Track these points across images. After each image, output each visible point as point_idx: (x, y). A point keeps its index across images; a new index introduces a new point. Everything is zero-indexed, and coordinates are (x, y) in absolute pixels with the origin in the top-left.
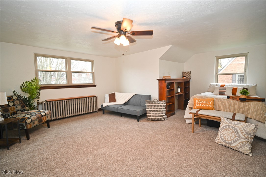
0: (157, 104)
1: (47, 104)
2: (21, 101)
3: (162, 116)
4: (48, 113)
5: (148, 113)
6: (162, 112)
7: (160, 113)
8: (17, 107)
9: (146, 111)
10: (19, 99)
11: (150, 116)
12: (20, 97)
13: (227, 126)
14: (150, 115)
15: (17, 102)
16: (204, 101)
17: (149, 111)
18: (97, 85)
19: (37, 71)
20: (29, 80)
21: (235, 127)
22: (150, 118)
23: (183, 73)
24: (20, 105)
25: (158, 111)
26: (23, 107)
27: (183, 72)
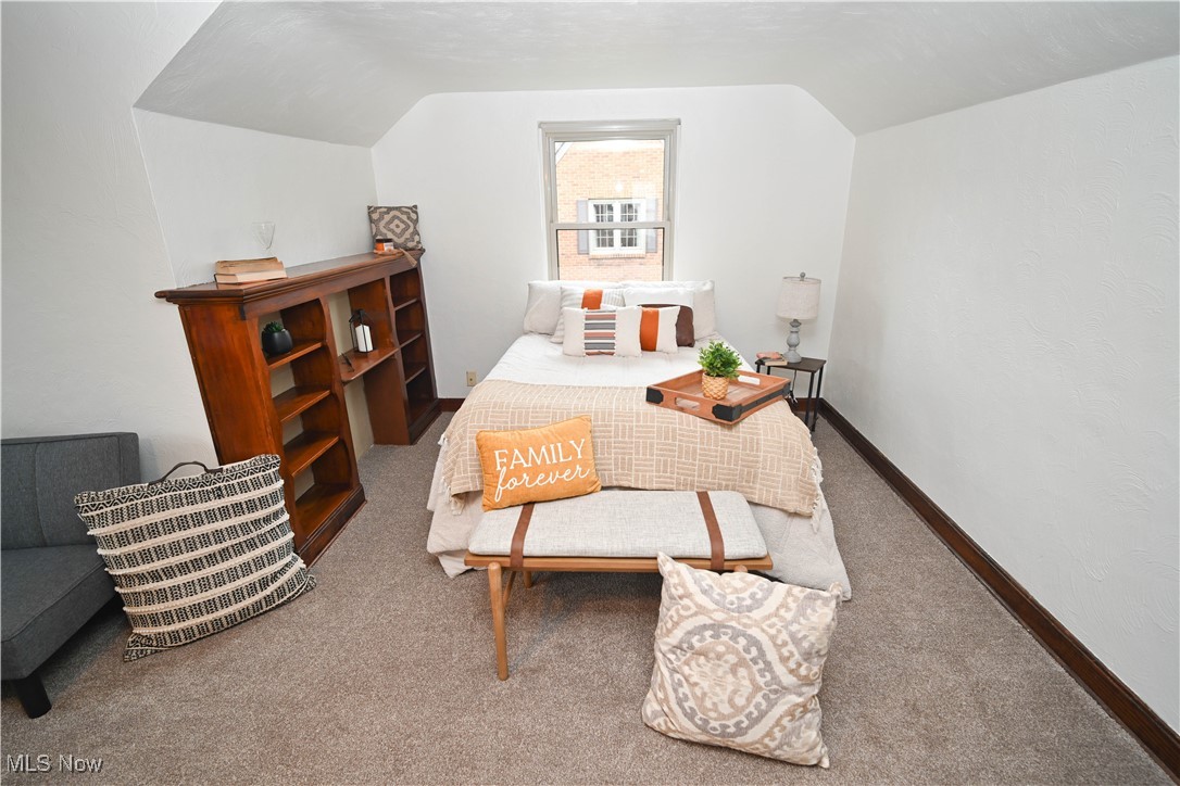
0: (205, 497)
3: (264, 583)
5: (136, 599)
6: (261, 551)
11: (154, 620)
13: (705, 627)
16: (543, 449)
17: (141, 577)
21: (749, 632)
22: (160, 637)
23: (375, 216)
25: (224, 555)
27: (371, 210)
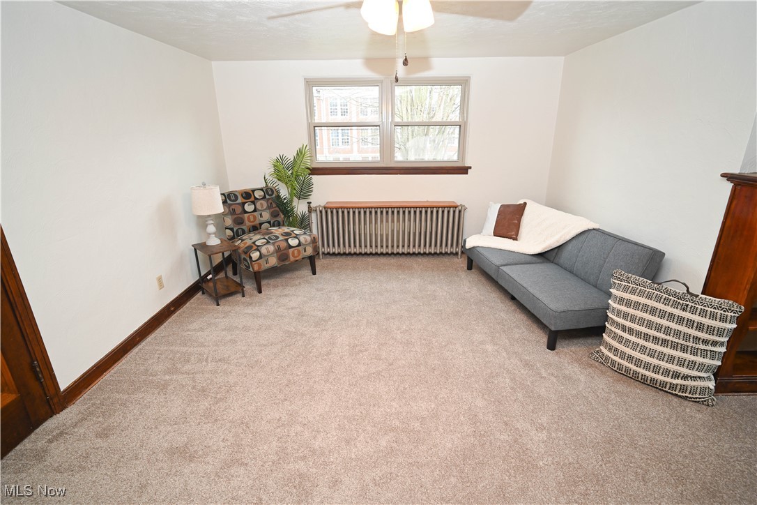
1: (326, 212)
2: (270, 201)
4: (306, 241)
5: (611, 334)
7: (671, 359)
8: (261, 216)
9: (606, 318)
10: (267, 197)
12: (270, 193)
14: (615, 344)
15: (261, 204)
17: (618, 325)
18: (470, 168)
19: (313, 128)
20: (290, 156)
22: (607, 357)
24: (268, 211)
26: (274, 215)
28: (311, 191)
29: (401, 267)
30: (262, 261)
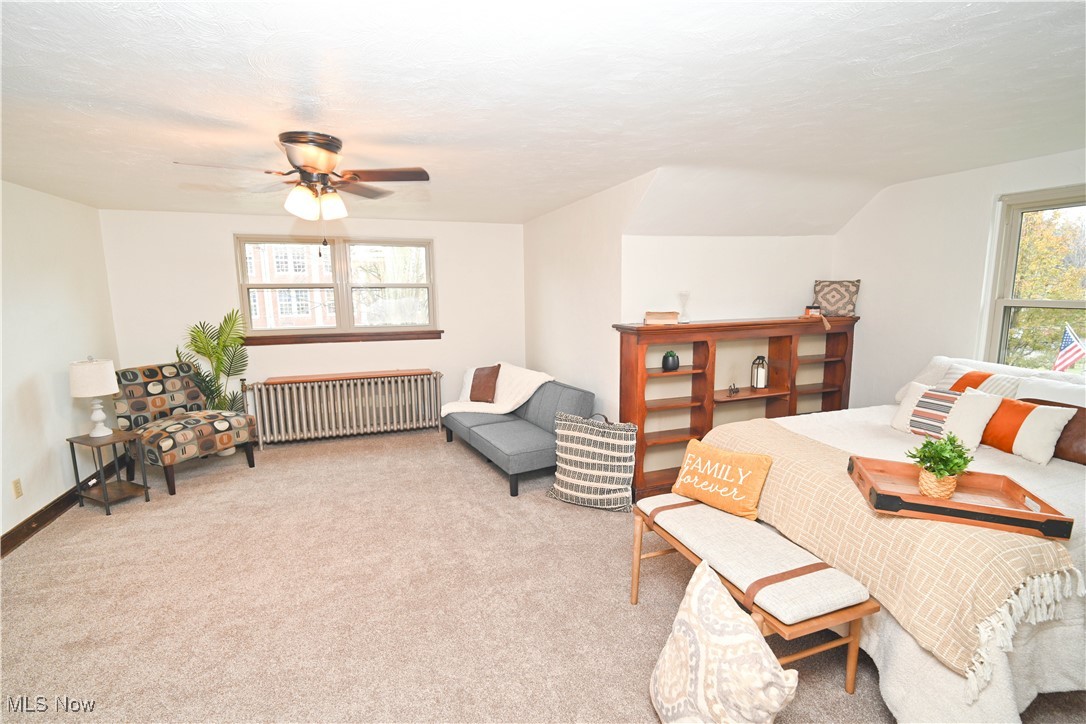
2: (187, 379)
3: (602, 492)
4: (239, 423)
6: (609, 474)
7: (598, 479)
8: (173, 398)
9: (557, 457)
10: (182, 374)
11: (561, 482)
12: (186, 369)
15: (173, 385)
16: (717, 465)
17: (563, 461)
18: (443, 332)
19: (246, 291)
20: (215, 323)
21: (700, 645)
22: (560, 493)
23: (818, 288)
24: (183, 392)
25: (593, 466)
26: (192, 397)
27: (818, 283)
28: (245, 365)
29: (369, 448)
30: (177, 452)
